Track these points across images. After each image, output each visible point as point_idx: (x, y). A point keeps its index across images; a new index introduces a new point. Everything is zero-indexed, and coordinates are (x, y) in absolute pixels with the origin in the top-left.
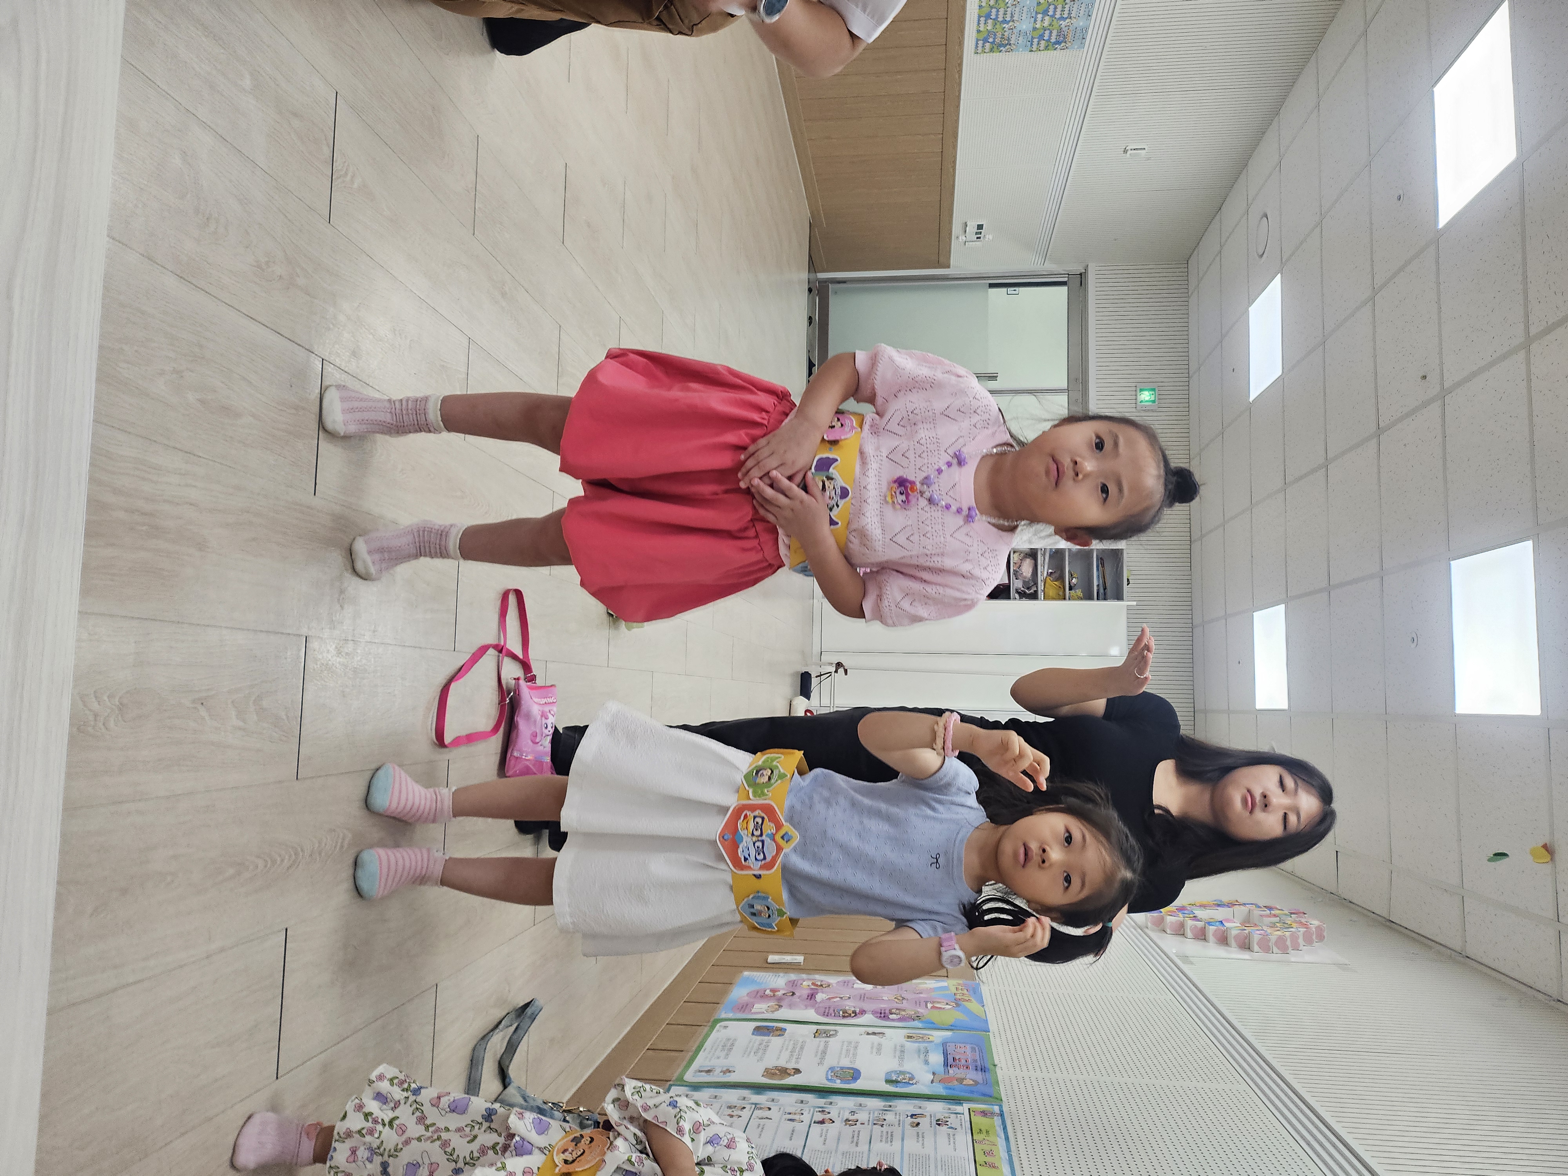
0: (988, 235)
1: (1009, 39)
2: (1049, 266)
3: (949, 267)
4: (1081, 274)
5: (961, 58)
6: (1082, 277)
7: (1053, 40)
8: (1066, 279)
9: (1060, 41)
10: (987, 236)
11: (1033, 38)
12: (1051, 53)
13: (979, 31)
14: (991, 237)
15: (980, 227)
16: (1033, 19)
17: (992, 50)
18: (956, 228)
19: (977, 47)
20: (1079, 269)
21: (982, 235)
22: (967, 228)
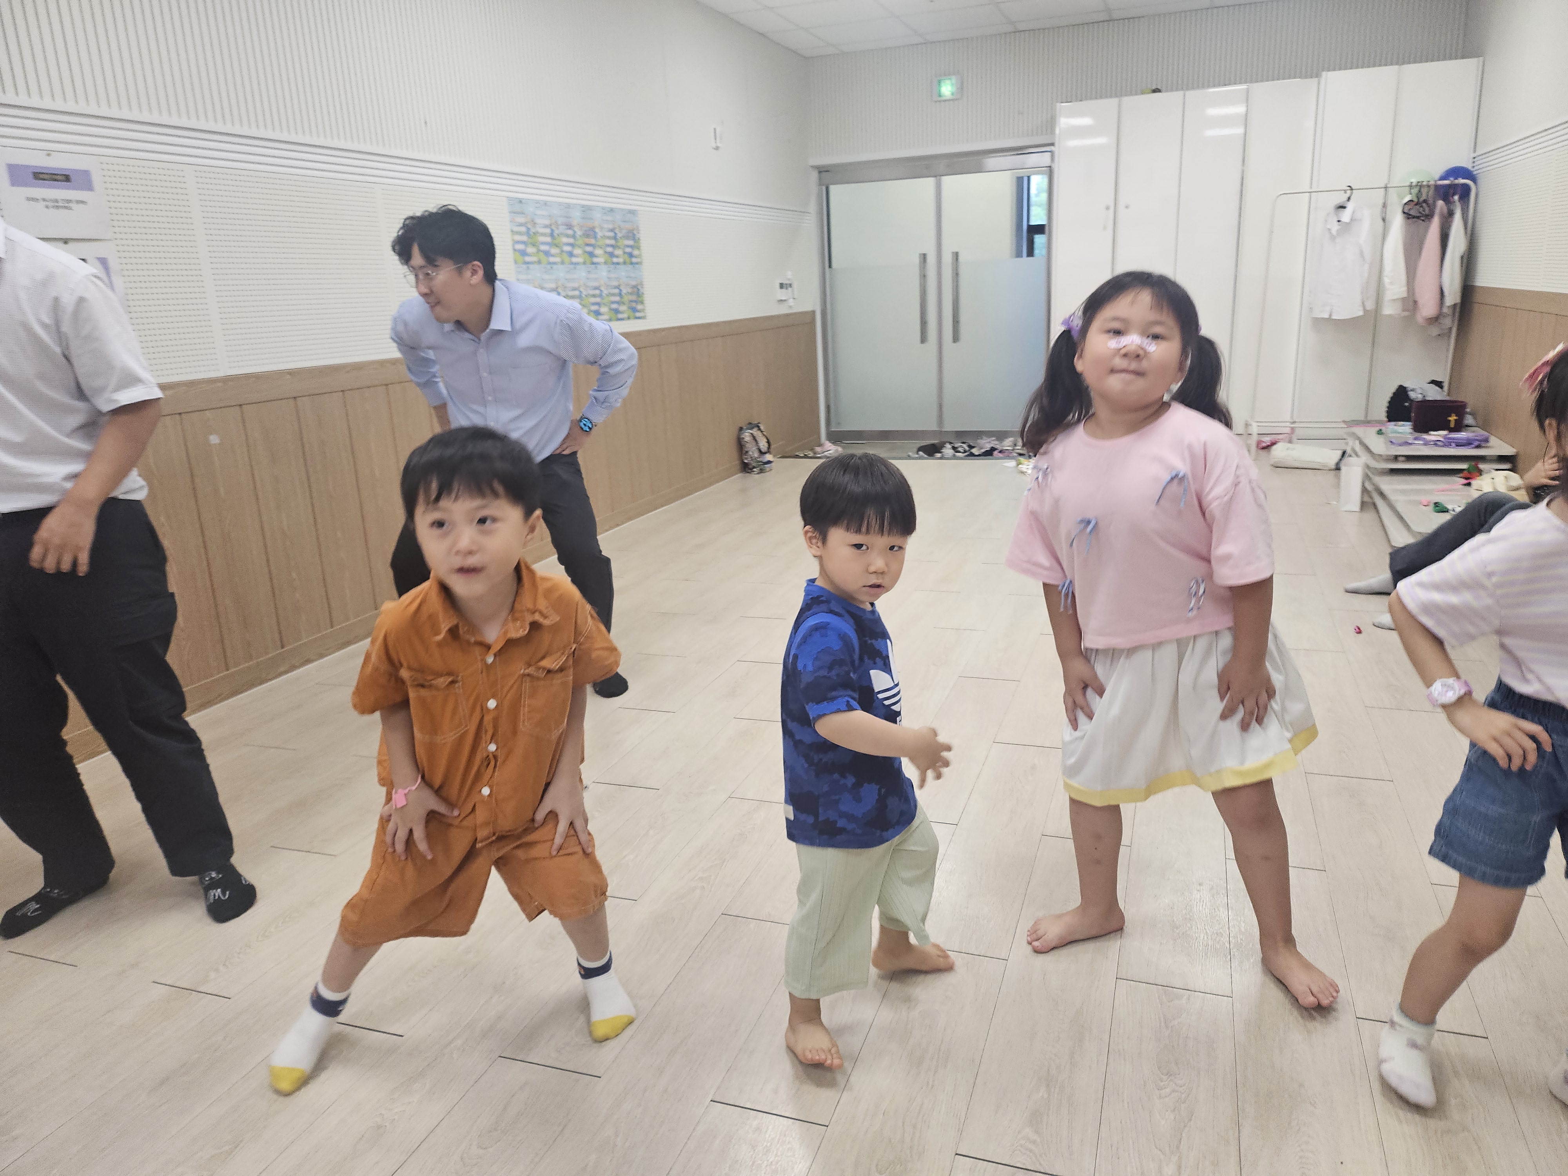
0: (788, 276)
1: (634, 287)
2: (813, 207)
3: (814, 312)
4: (820, 172)
5: (651, 331)
6: (822, 171)
7: (631, 243)
8: (824, 188)
9: (632, 235)
11: (631, 263)
12: (644, 244)
13: (629, 318)
14: (790, 273)
15: (782, 286)
16: (617, 266)
17: (642, 303)
18: (782, 310)
19: (639, 318)
20: (815, 175)
21: (788, 282)
22: (783, 299)
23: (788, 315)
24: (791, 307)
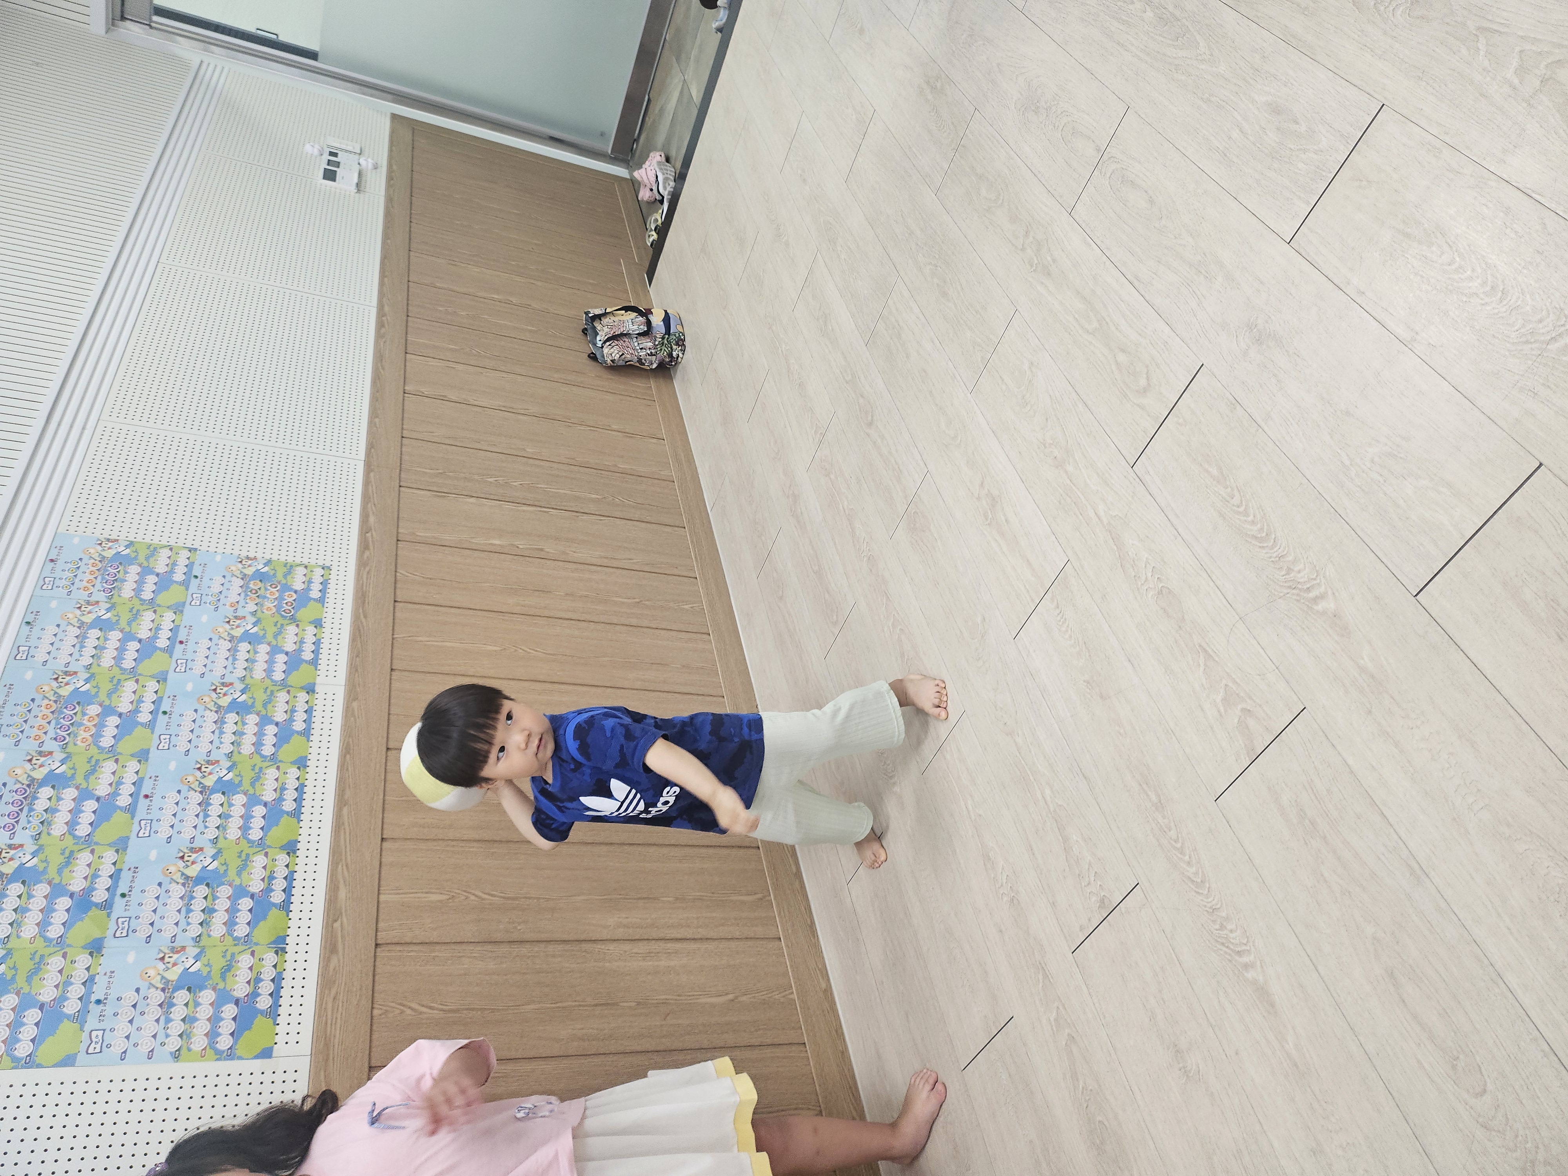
0: (313, 153)
1: (245, 589)
4: (122, 16)
5: (362, 563)
7: (134, 570)
9: (114, 564)
10: (316, 152)
11: (186, 584)
13: (318, 624)
14: (308, 148)
15: (330, 175)
16: (181, 635)
17: (289, 569)
19: (324, 585)
20: (125, 29)
21: (326, 157)
22: (356, 180)
23: (390, 178)
24: (376, 167)
